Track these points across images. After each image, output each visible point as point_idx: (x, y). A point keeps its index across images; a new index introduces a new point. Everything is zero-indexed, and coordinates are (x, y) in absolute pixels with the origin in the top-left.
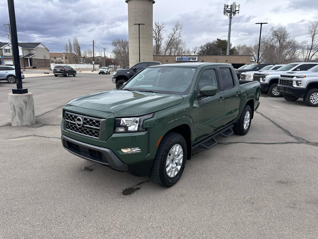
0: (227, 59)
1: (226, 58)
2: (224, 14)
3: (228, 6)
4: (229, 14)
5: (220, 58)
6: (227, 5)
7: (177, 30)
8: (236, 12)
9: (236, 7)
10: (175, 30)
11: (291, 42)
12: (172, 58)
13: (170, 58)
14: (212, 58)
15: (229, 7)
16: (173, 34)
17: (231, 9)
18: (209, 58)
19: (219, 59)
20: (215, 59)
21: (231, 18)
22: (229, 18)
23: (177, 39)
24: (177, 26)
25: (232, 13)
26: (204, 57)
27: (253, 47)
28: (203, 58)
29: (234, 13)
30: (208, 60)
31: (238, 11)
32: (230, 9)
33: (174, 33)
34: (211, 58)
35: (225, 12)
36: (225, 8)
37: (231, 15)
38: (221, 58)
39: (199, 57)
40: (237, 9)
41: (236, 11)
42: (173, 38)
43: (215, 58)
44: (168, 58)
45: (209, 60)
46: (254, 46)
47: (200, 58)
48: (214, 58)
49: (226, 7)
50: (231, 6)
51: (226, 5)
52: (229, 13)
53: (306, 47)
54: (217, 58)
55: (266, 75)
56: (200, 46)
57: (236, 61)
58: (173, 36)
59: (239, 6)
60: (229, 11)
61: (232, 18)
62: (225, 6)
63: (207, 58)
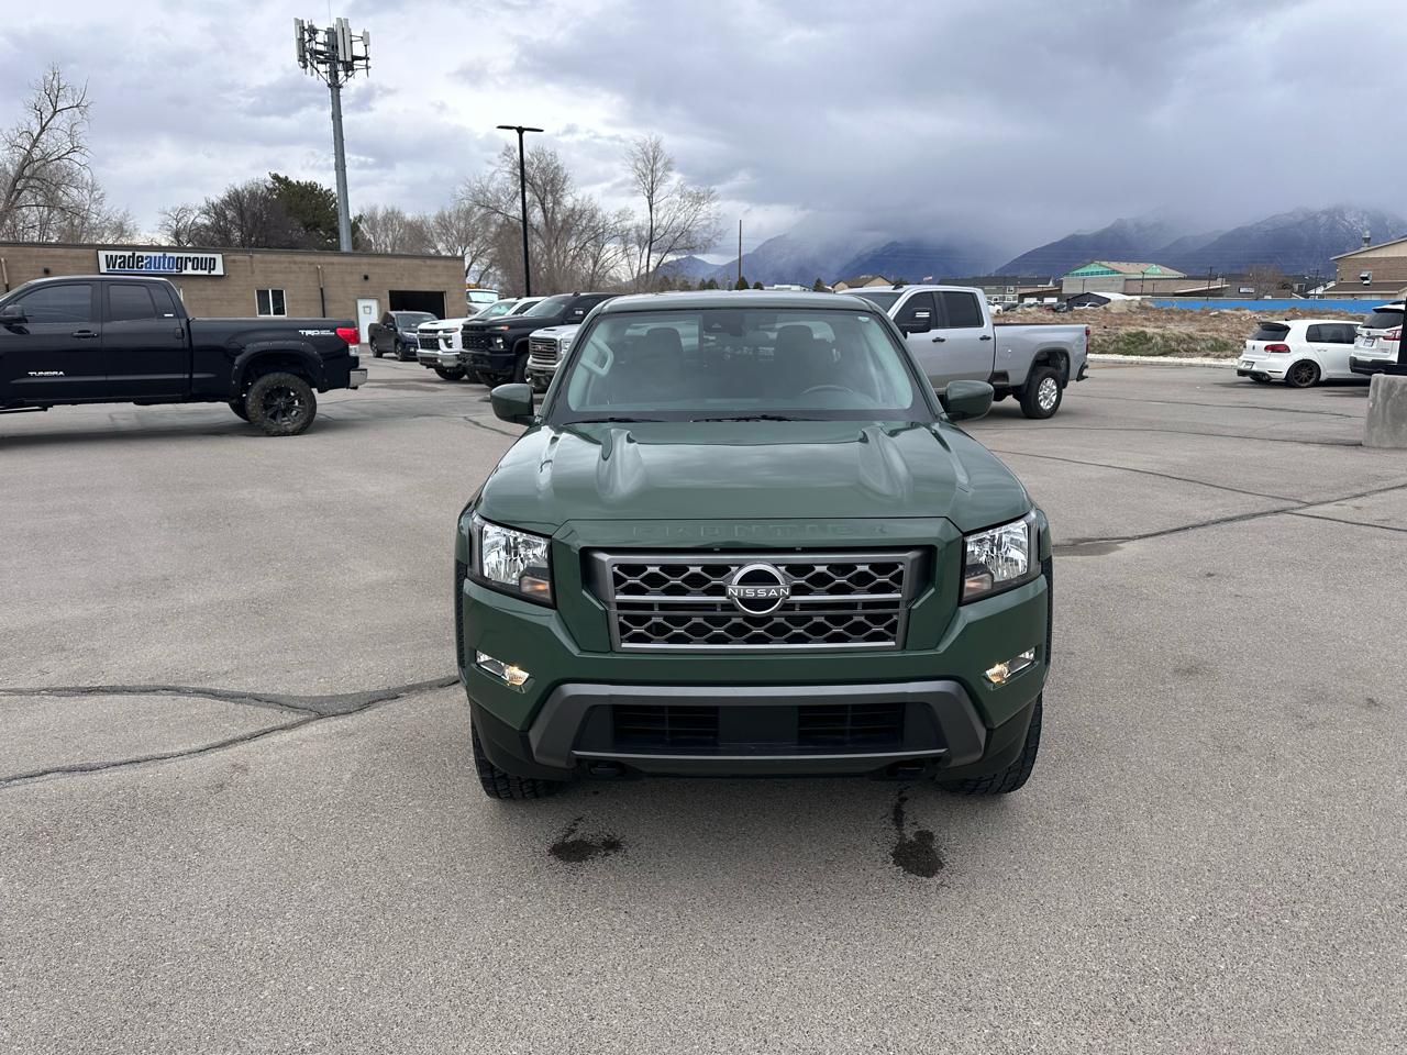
0: (365, 270)
1: (359, 264)
2: (302, 64)
3: (313, 31)
4: (322, 68)
5: (333, 264)
6: (311, 27)
7: (55, 112)
8: (355, 62)
9: (351, 42)
10: (47, 114)
11: (582, 213)
12: (77, 258)
13: (61, 256)
14: (295, 263)
15: (321, 37)
16: (35, 135)
17: (332, 45)
18: (281, 262)
19: (330, 267)
20: (312, 269)
21: (335, 86)
22: (329, 85)
23: (59, 159)
24: (53, 94)
25: (340, 67)
26: (257, 256)
27: (432, 221)
28: (251, 262)
29: (349, 67)
30: (275, 272)
31: (364, 62)
32: (325, 44)
33: (43, 129)
34: (290, 263)
35: (307, 55)
36: (301, 39)
37: (334, 74)
38: (340, 264)
39: (233, 257)
40: (358, 50)
41: (355, 58)
42: (37, 153)
43: (311, 264)
44: (53, 256)
45: (281, 272)
46: (436, 218)
47: (234, 261)
48: (304, 263)
49: (307, 37)
50: (330, 32)
51: (306, 27)
52: (325, 63)
53: (633, 233)
54: (320, 264)
56: (203, 204)
57: (405, 281)
58: (36, 141)
59: (365, 38)
60: (321, 53)
61: (340, 87)
62: (303, 29)
63: (274, 262)
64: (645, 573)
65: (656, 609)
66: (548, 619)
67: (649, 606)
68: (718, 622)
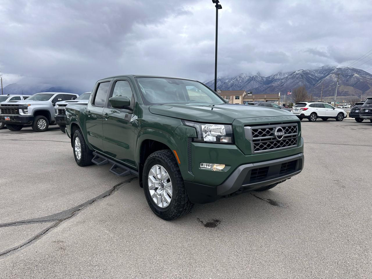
55: (28, 106)
64: (258, 131)
65: (260, 141)
66: (234, 147)
67: (259, 140)
68: (272, 143)
